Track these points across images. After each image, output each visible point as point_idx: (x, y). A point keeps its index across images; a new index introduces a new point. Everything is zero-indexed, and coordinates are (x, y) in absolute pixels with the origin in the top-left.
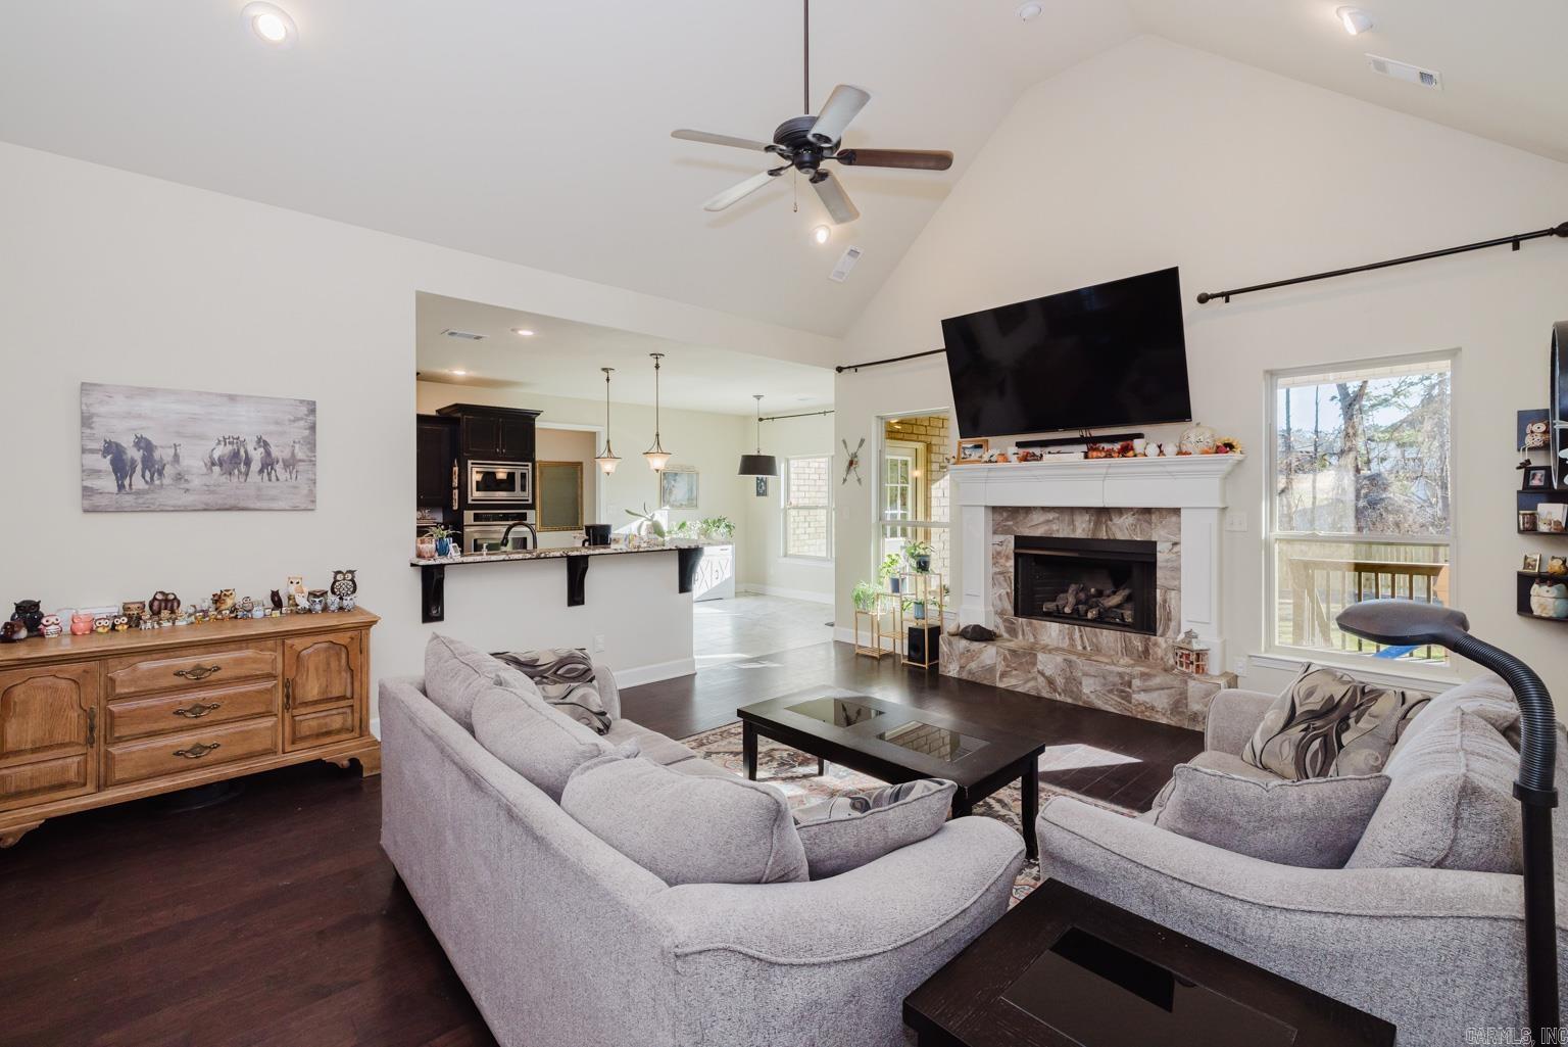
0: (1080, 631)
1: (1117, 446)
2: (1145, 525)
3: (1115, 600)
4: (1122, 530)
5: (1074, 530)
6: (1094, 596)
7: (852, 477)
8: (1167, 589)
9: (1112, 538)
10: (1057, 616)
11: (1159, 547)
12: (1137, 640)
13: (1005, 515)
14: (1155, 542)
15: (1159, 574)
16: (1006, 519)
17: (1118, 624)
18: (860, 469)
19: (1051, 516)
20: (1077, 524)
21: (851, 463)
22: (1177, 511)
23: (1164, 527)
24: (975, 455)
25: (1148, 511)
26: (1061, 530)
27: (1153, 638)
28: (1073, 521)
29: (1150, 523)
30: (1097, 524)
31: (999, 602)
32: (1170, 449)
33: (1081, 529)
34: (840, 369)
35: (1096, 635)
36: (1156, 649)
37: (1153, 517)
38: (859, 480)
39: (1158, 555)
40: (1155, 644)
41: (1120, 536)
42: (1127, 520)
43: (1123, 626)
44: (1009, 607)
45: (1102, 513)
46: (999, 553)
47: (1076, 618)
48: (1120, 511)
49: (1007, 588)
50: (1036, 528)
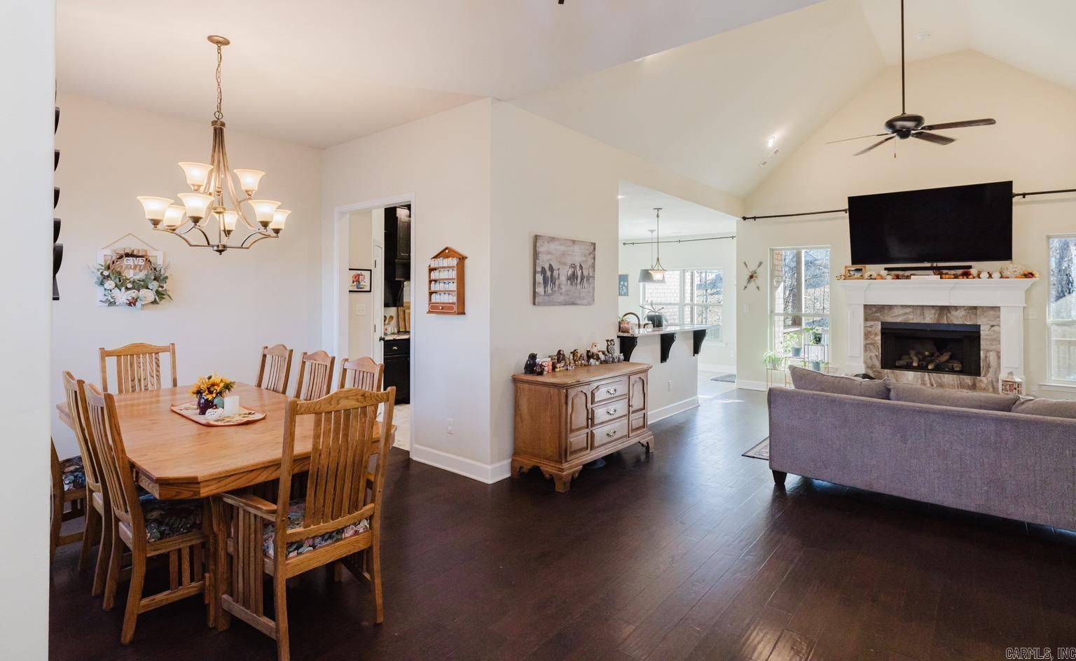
0: (929, 376)
1: (960, 272)
2: (973, 316)
3: (945, 357)
4: (957, 319)
5: (924, 318)
6: (928, 356)
7: (752, 285)
8: (987, 350)
9: (950, 323)
10: (909, 367)
11: (981, 328)
12: (968, 379)
13: (871, 311)
14: (980, 325)
15: (982, 342)
16: (876, 312)
17: (947, 371)
18: (759, 281)
19: (908, 310)
20: (927, 315)
21: (751, 277)
22: (997, 309)
23: (985, 317)
24: (857, 274)
25: (975, 308)
26: (914, 319)
27: (978, 377)
28: (923, 313)
29: (976, 314)
30: (940, 315)
31: (869, 361)
32: (996, 275)
33: (929, 318)
34: (744, 218)
35: (940, 378)
36: (981, 383)
37: (978, 311)
38: (758, 288)
39: (982, 332)
40: (981, 381)
41: (956, 322)
42: (961, 313)
43: (952, 371)
44: (878, 364)
45: (944, 309)
46: (870, 332)
47: (922, 368)
48: (956, 308)
49: (876, 352)
50: (896, 318)
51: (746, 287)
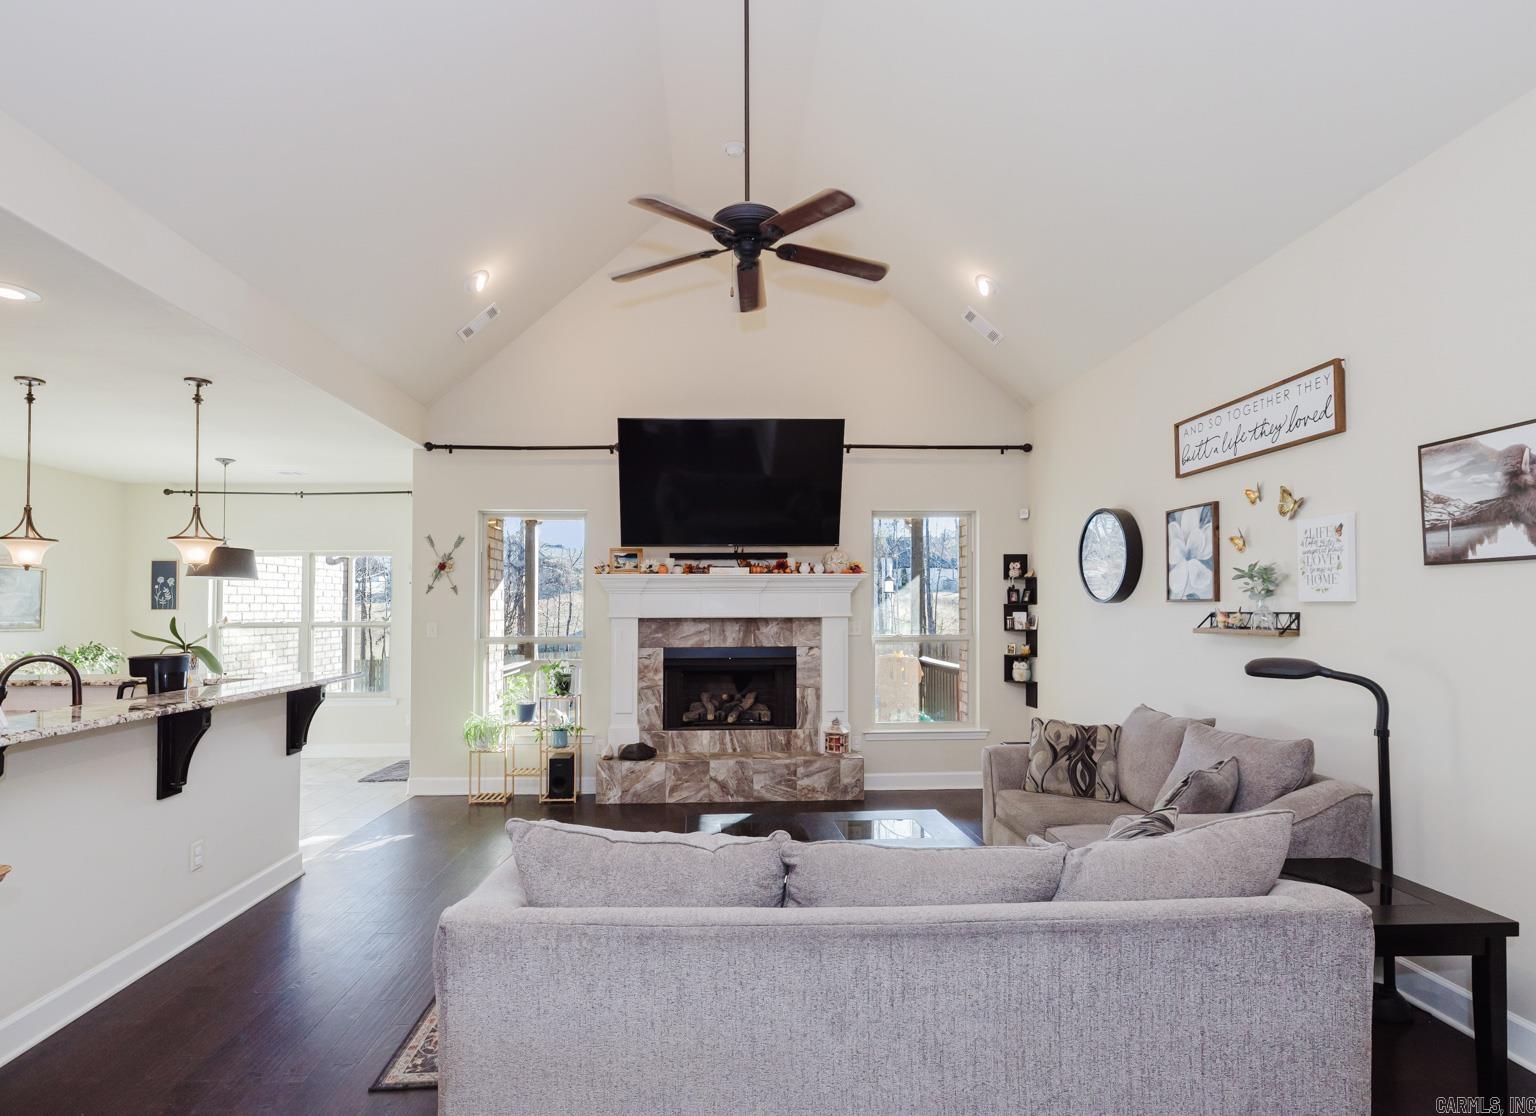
0: (731, 735)
1: (773, 562)
2: (787, 633)
3: (748, 702)
4: (768, 638)
5: (725, 639)
6: (726, 701)
7: (444, 583)
8: (805, 687)
9: (759, 645)
10: (701, 723)
11: (798, 652)
12: (780, 735)
13: (652, 627)
14: (795, 648)
15: (799, 675)
16: (656, 632)
17: (752, 724)
18: (454, 575)
19: (703, 626)
20: (728, 633)
21: (442, 567)
22: (817, 620)
23: (802, 634)
24: (630, 564)
25: (789, 620)
26: (713, 641)
27: (794, 731)
28: (724, 631)
29: (791, 631)
30: (747, 633)
31: (646, 718)
32: (819, 568)
33: (731, 639)
34: (429, 446)
35: (745, 737)
36: (796, 740)
37: (794, 625)
38: (455, 589)
39: (798, 658)
40: (796, 736)
41: (767, 643)
42: (773, 629)
43: (760, 724)
44: (658, 722)
45: (751, 623)
46: (646, 667)
47: (719, 724)
48: (766, 621)
49: (655, 702)
50: (685, 640)
51: (430, 588)
